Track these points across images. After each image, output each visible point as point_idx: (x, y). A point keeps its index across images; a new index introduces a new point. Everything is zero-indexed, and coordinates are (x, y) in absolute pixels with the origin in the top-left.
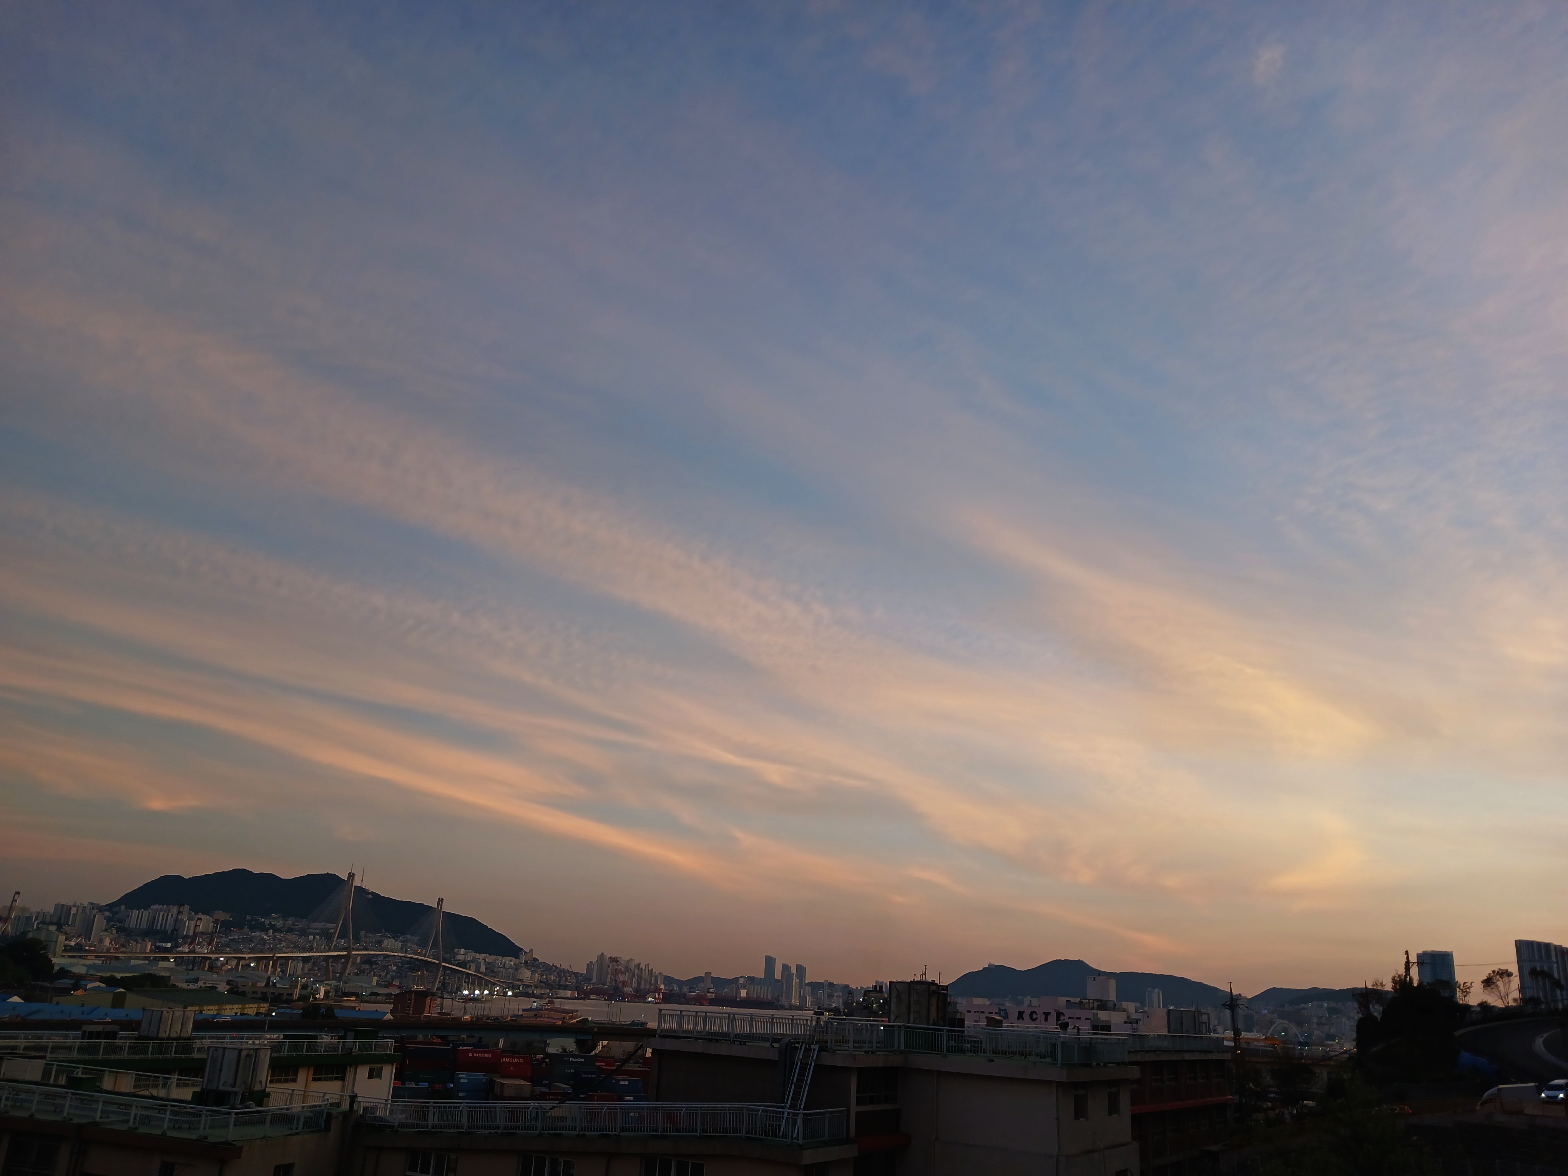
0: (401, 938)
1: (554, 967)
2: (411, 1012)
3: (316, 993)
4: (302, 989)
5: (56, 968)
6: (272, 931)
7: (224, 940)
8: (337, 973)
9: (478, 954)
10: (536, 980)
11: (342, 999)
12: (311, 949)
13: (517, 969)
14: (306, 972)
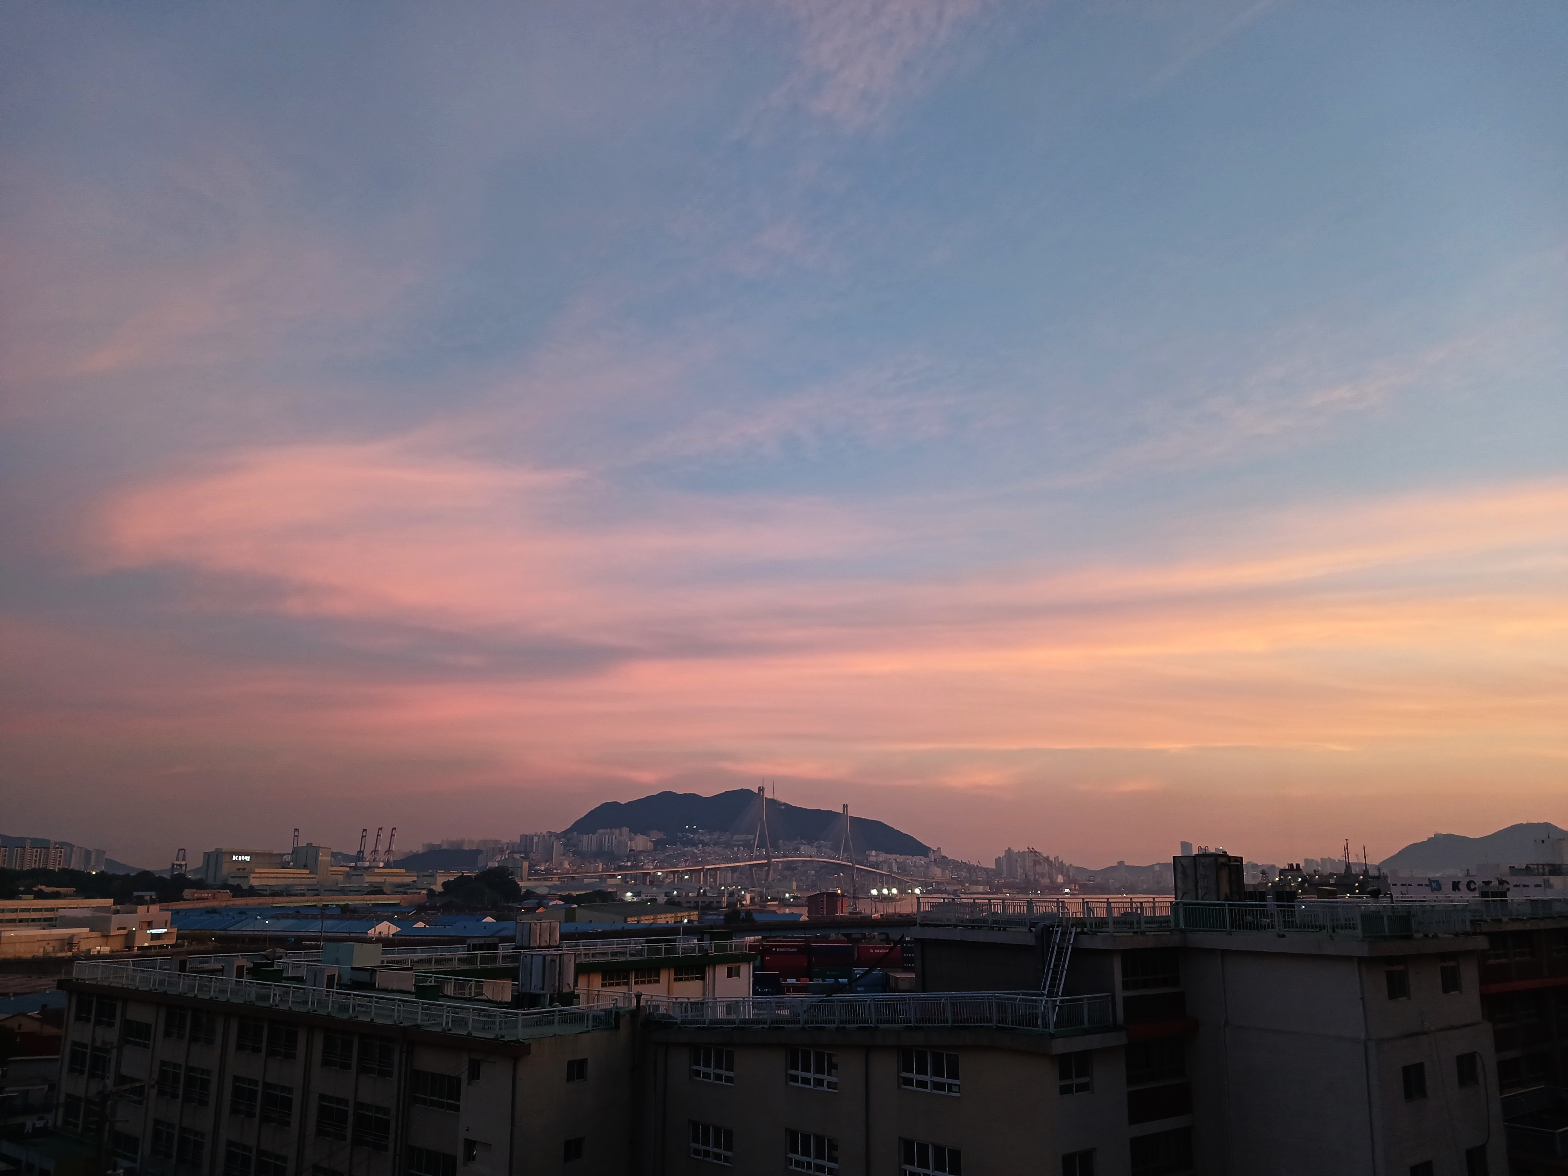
0: (815, 844)
1: (962, 864)
2: (825, 913)
3: (743, 899)
4: (729, 897)
5: (523, 890)
6: (701, 845)
7: (661, 856)
8: (762, 880)
9: (888, 855)
10: (948, 877)
11: (767, 903)
12: (737, 860)
13: (927, 867)
14: (735, 881)
